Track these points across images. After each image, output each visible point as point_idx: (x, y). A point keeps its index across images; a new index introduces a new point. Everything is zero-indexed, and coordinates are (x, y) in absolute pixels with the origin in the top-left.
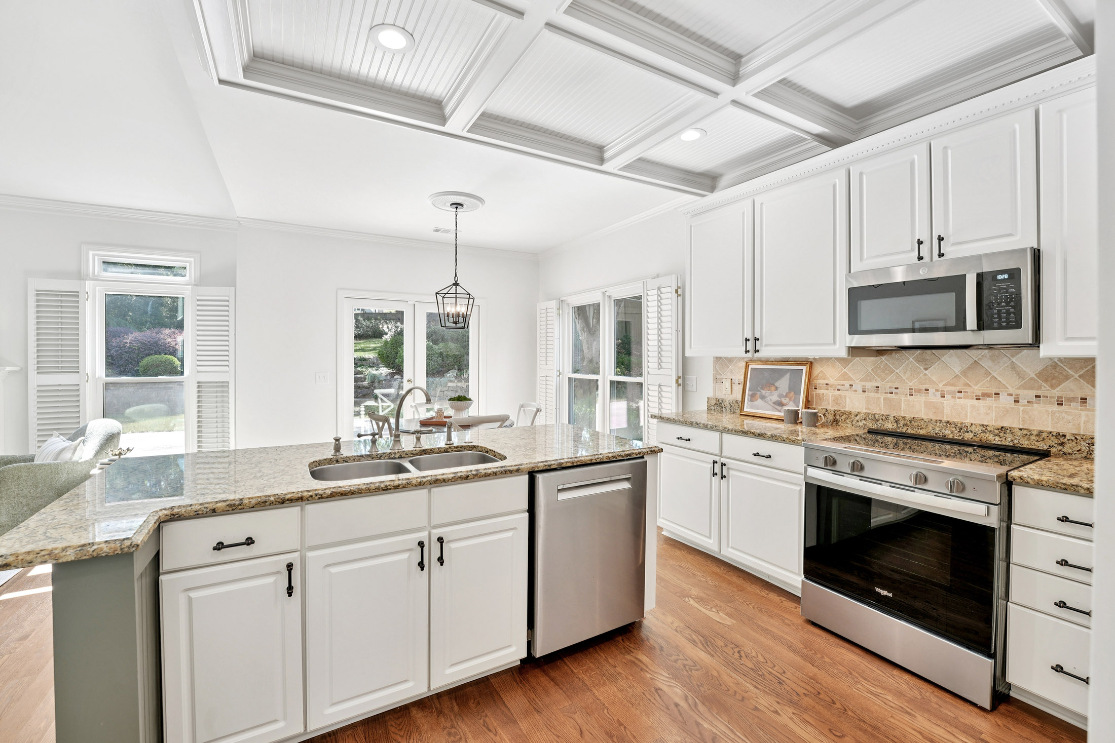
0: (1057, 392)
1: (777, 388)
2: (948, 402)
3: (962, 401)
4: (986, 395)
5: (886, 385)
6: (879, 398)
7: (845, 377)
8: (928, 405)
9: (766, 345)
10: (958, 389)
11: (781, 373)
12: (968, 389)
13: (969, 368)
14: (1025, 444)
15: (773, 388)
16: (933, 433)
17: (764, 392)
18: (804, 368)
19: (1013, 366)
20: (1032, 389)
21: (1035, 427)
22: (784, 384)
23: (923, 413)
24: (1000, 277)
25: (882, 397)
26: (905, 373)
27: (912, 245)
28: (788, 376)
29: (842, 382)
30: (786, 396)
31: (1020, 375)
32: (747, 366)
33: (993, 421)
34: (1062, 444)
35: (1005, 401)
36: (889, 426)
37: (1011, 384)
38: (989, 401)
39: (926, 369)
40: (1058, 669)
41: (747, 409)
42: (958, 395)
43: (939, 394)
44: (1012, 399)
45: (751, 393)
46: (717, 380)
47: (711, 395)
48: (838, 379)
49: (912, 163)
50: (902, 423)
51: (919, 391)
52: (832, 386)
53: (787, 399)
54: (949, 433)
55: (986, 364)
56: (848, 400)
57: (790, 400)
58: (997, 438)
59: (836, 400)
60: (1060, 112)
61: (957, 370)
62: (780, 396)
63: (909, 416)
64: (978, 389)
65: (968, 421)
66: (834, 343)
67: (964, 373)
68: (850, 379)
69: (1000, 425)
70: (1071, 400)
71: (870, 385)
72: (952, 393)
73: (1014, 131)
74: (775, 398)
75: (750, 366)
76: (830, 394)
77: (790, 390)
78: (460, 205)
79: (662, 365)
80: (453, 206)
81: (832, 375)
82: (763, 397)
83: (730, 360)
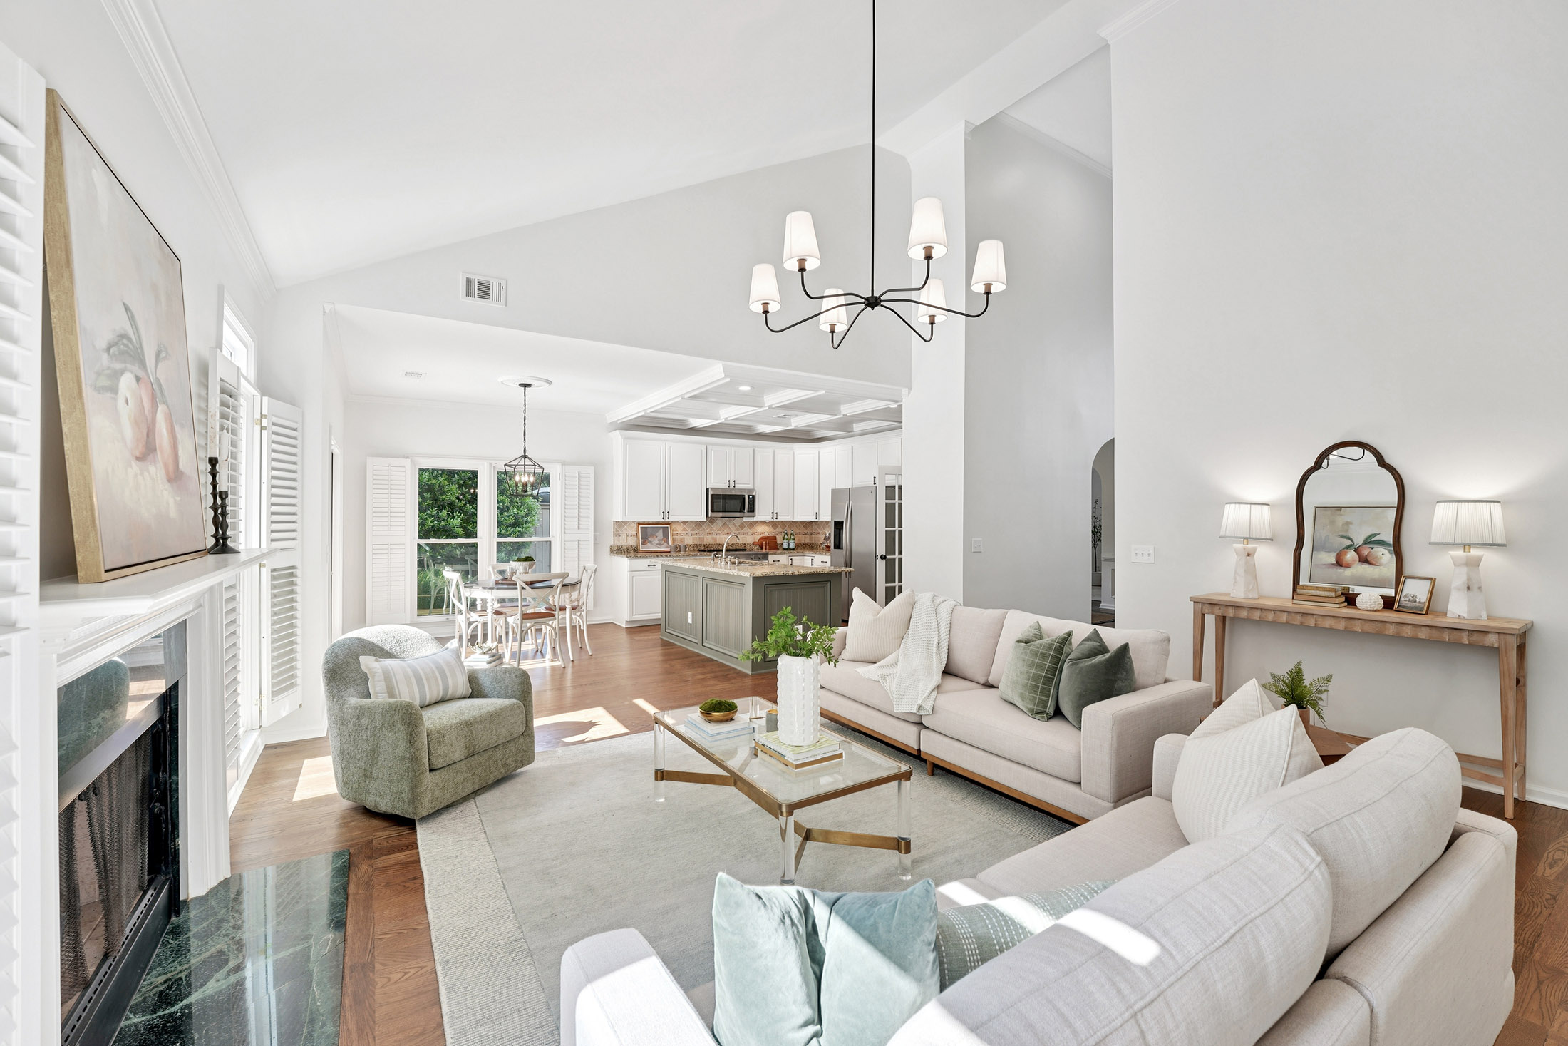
0: (743, 531)
2: (718, 537)
3: (722, 536)
5: (699, 532)
7: (685, 529)
8: (713, 538)
9: (672, 516)
10: (721, 532)
11: (658, 529)
15: (655, 537)
17: (650, 539)
18: (670, 526)
19: (734, 524)
20: (738, 531)
22: (660, 534)
23: (711, 542)
24: (751, 497)
25: (698, 537)
26: (716, 527)
27: (727, 481)
28: (661, 530)
30: (662, 540)
31: (735, 526)
32: (638, 527)
36: (702, 548)
37: (733, 529)
41: (642, 549)
42: (721, 534)
45: (643, 540)
46: (616, 535)
47: (612, 544)
49: (726, 452)
51: (710, 534)
52: (679, 534)
55: (728, 523)
57: (665, 542)
60: (759, 453)
63: (708, 543)
64: (726, 532)
66: (698, 515)
67: (722, 526)
71: (694, 532)
72: (719, 534)
73: (750, 454)
74: (656, 542)
75: (640, 526)
76: (678, 537)
77: (664, 537)
78: (529, 385)
79: (581, 526)
80: (521, 385)
81: (679, 529)
82: (650, 542)
83: (625, 523)
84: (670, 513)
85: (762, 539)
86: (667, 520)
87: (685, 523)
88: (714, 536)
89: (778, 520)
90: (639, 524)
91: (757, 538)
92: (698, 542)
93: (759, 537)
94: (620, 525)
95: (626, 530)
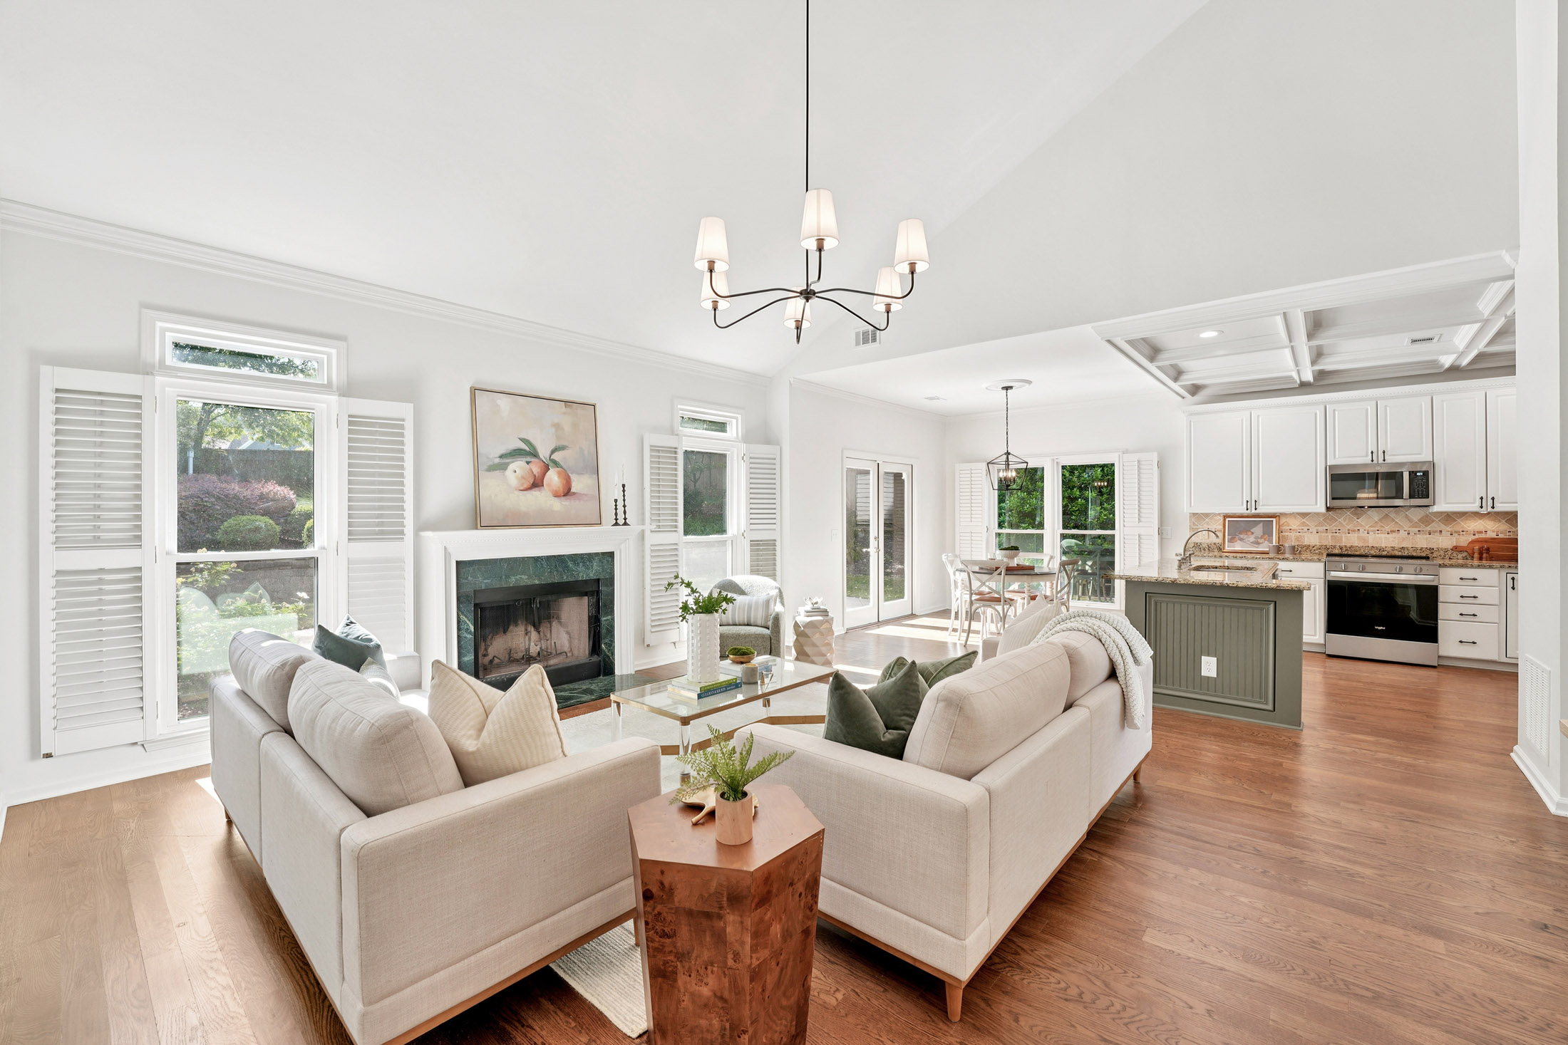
0: (1428, 528)
1: (1253, 533)
2: (1371, 536)
3: (1379, 535)
4: (1393, 531)
5: (1333, 527)
6: (1328, 536)
7: (1304, 524)
9: (1262, 506)
10: (1377, 529)
11: (1256, 523)
12: (1383, 529)
13: (1384, 518)
14: (1414, 554)
15: (1250, 533)
16: (1364, 553)
17: (1242, 536)
18: (1274, 519)
19: (1407, 517)
20: (1416, 527)
21: (1419, 546)
22: (1258, 530)
23: (1356, 543)
24: (1418, 474)
25: (1330, 535)
26: (1345, 521)
27: (1367, 452)
28: (1261, 524)
29: (1301, 528)
30: (1261, 538)
31: (1410, 520)
32: (1224, 520)
33: (1397, 544)
34: (1432, 553)
35: (1403, 534)
36: (1337, 551)
37: (1406, 526)
38: (1394, 535)
39: (1358, 519)
40: (1461, 642)
41: (1227, 549)
42: (1377, 532)
43: (1366, 532)
44: (1406, 532)
45: (1230, 537)
46: (1194, 529)
47: (1188, 540)
48: (1299, 526)
49: (1367, 410)
50: (1344, 549)
51: (1354, 531)
52: (1294, 530)
53: (1263, 540)
54: (1373, 552)
55: (1392, 515)
56: (1306, 539)
57: (1265, 540)
58: (1400, 553)
59: (1297, 539)
60: (1443, 401)
61: (1376, 519)
62: (1256, 538)
63: (1348, 545)
64: (1388, 528)
65: (1383, 546)
66: (1316, 504)
67: (1380, 520)
68: (1308, 525)
69: (1401, 547)
70: (1435, 532)
71: (1320, 529)
72: (1373, 531)
73: (1421, 405)
74: (1252, 539)
75: (1227, 519)
76: (1293, 535)
77: (1264, 534)
78: (1011, 387)
79: (1142, 519)
80: (1003, 388)
81: (1294, 524)
82: (1241, 540)
83: (1207, 515)
84: (1260, 503)
85: (1473, 542)
86: (1253, 511)
87: (1304, 515)
88: (1363, 534)
89: (1495, 510)
90: (1226, 516)
91: (1464, 541)
92: (1328, 541)
93: (1471, 538)
94: (1197, 517)
95: (1208, 524)
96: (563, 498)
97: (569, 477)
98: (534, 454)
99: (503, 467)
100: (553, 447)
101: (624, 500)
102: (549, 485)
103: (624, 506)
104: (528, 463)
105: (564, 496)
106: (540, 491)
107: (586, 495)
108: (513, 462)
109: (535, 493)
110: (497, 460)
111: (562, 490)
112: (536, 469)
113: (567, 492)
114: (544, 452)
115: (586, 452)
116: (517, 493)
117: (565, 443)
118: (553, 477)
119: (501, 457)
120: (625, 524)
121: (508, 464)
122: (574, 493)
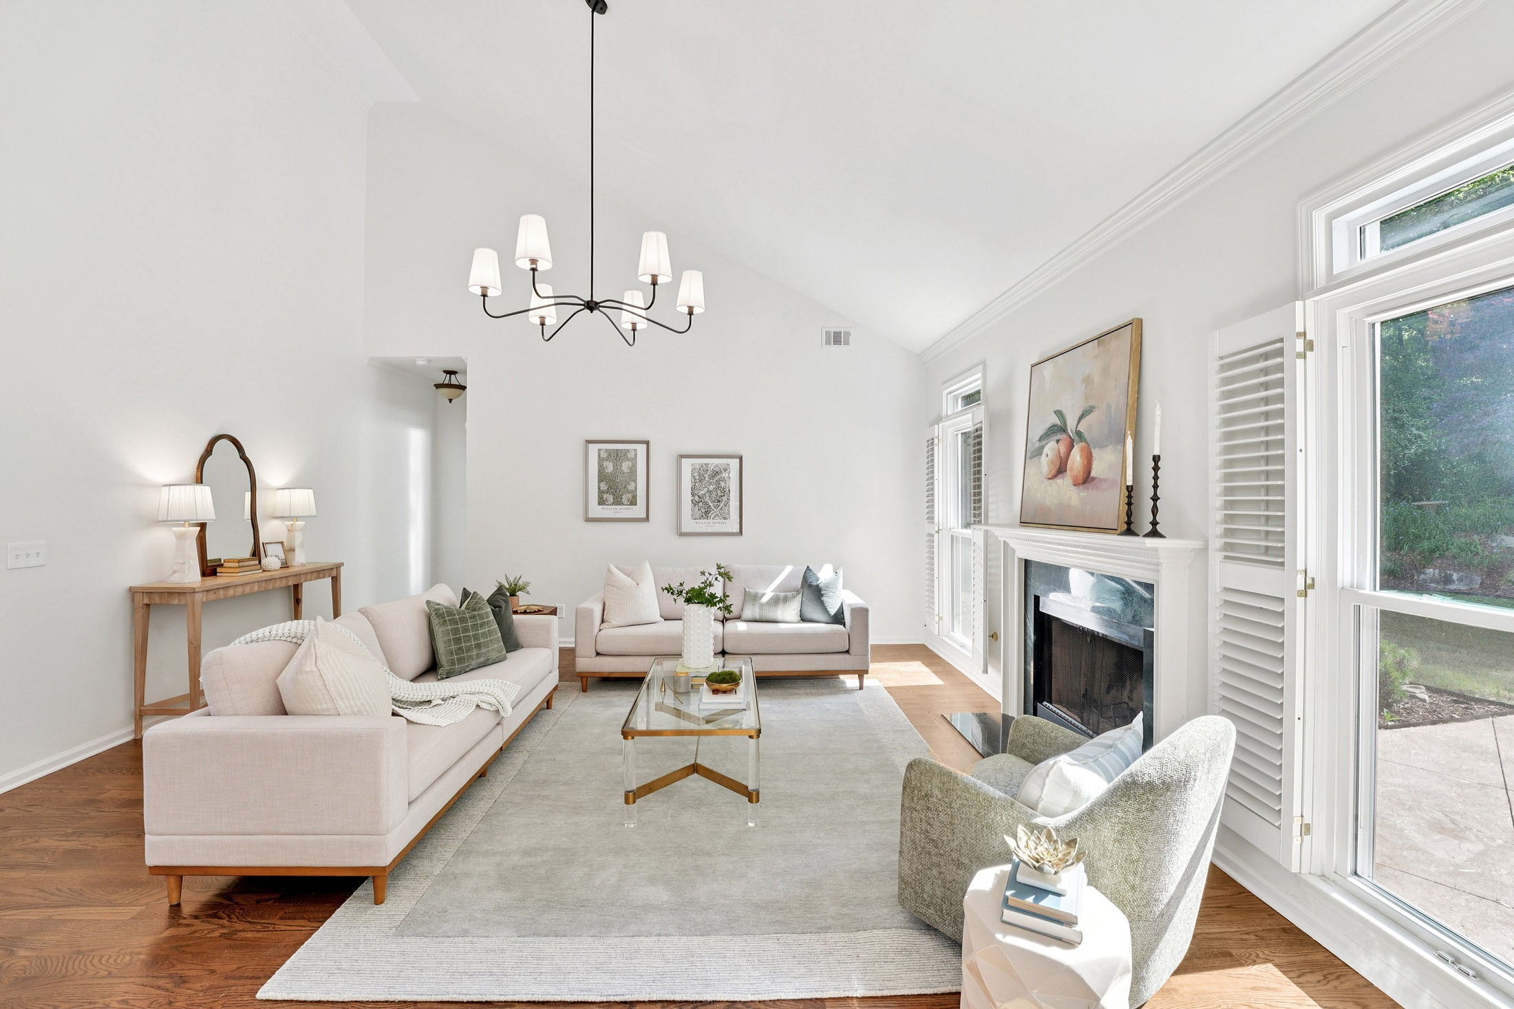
96: (1081, 487)
97: (1091, 453)
98: (1063, 429)
99: (1039, 452)
100: (1079, 414)
101: (1156, 487)
102: (1071, 469)
103: (1155, 498)
104: (1058, 441)
105: (1082, 484)
106: (1063, 478)
107: (1105, 480)
108: (1047, 443)
109: (1059, 481)
110: (1037, 444)
111: (1082, 473)
112: (1063, 449)
113: (1086, 479)
114: (1071, 425)
115: (1113, 409)
116: (1047, 482)
117: (1092, 403)
118: (1076, 457)
119: (1040, 440)
120: (1154, 533)
121: (1042, 448)
122: (1094, 479)
